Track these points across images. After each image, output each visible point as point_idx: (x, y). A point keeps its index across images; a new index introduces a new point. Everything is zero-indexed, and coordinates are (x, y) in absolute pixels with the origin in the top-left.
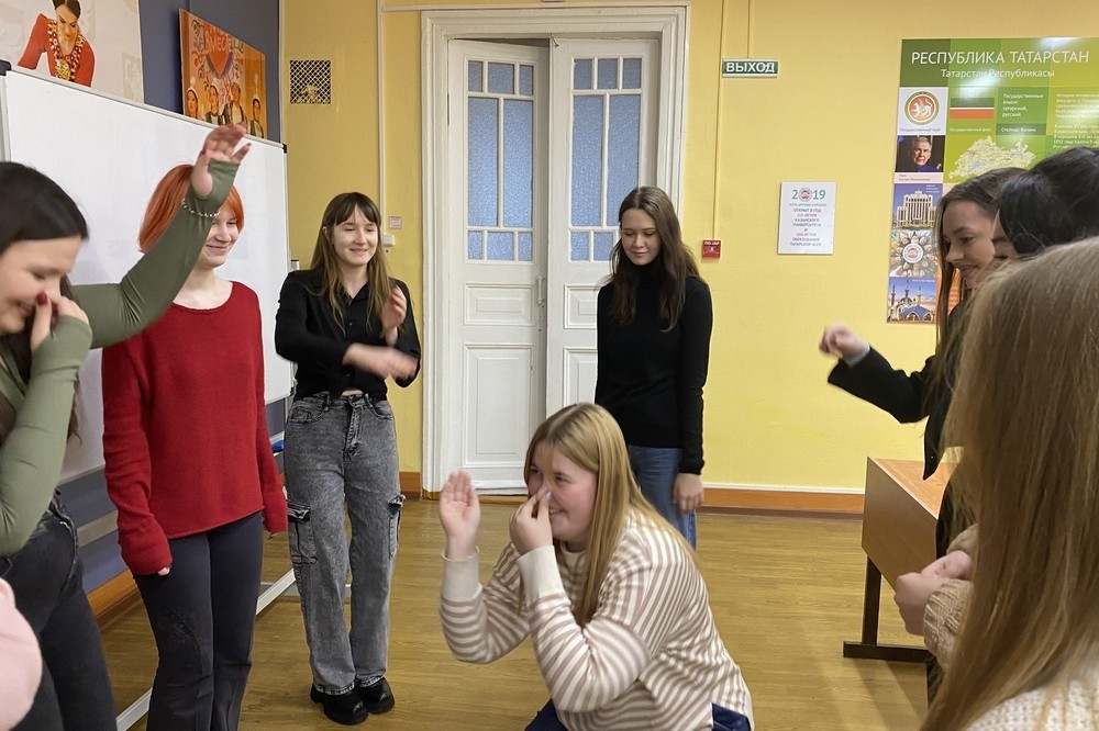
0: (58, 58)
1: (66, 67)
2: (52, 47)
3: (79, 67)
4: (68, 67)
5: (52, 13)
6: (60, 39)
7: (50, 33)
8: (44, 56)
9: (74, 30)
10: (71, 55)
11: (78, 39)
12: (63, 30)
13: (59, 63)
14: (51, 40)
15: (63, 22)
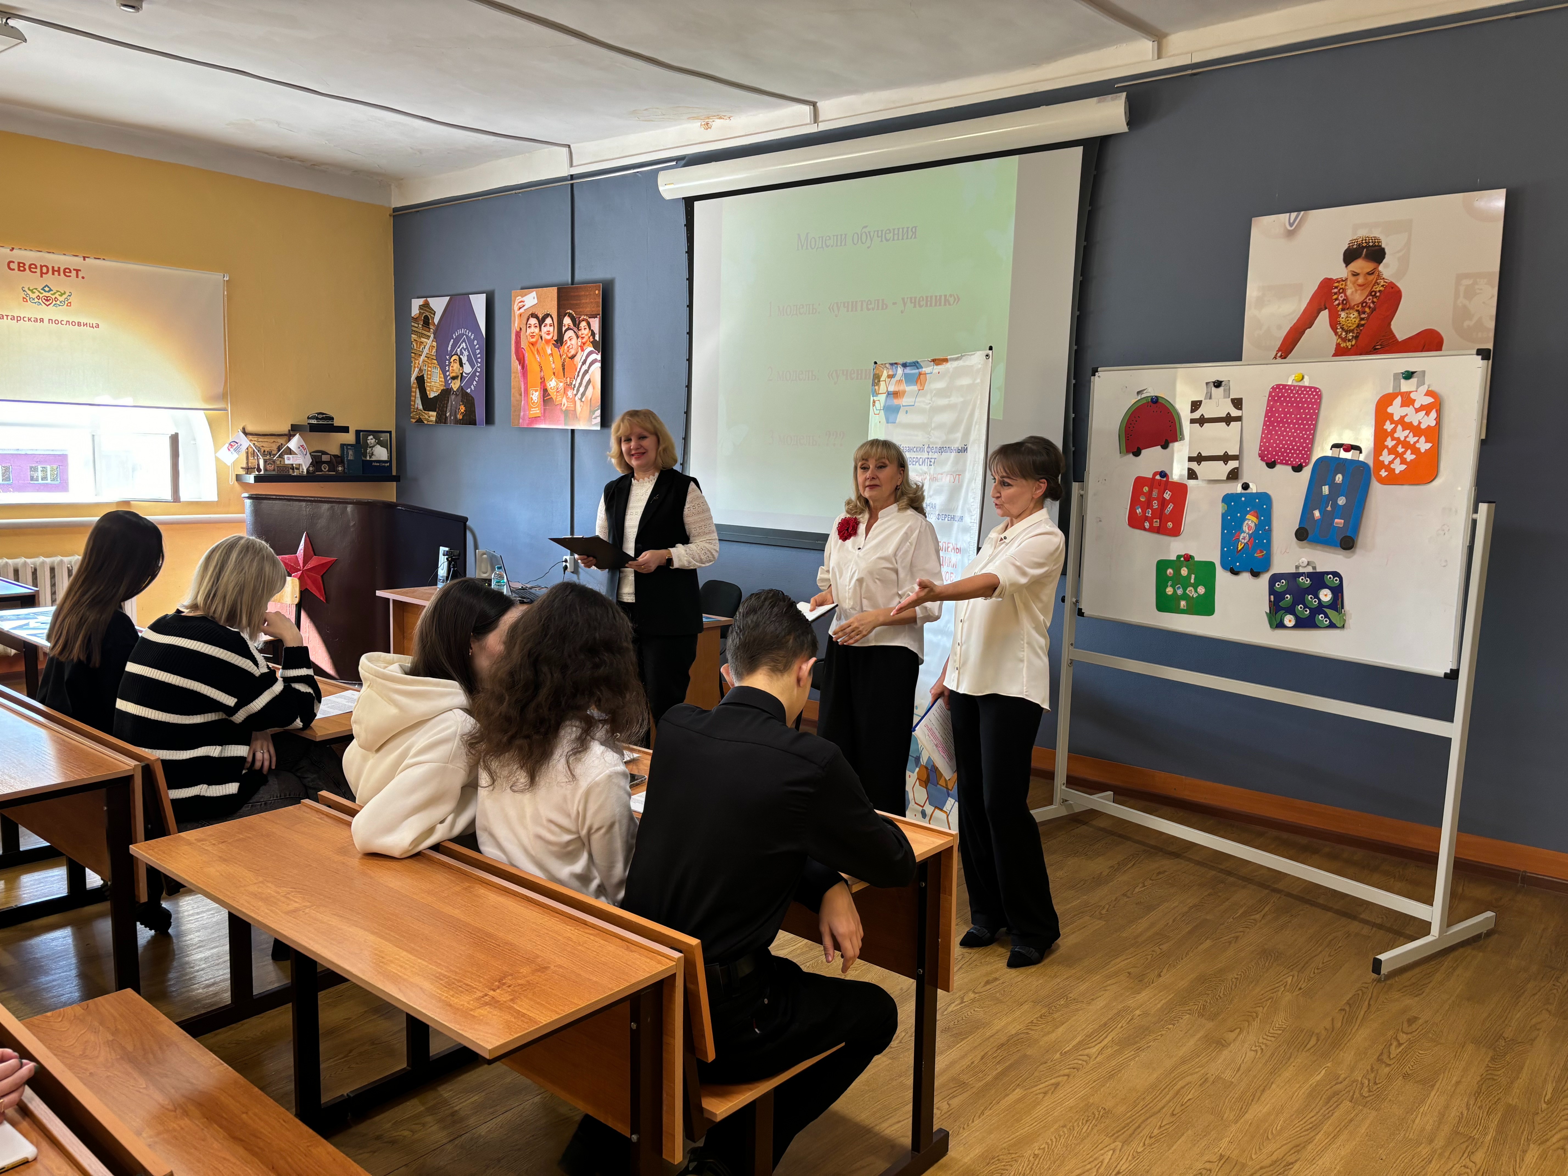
0: (1343, 310)
1: (1354, 315)
2: (1337, 302)
3: (1373, 310)
4: (1356, 314)
5: (1339, 271)
6: (1349, 292)
7: (1336, 290)
8: (1324, 315)
9: (1371, 278)
10: (1362, 303)
11: (1377, 283)
12: (1354, 283)
13: (1343, 314)
14: (1335, 297)
15: (1355, 274)
